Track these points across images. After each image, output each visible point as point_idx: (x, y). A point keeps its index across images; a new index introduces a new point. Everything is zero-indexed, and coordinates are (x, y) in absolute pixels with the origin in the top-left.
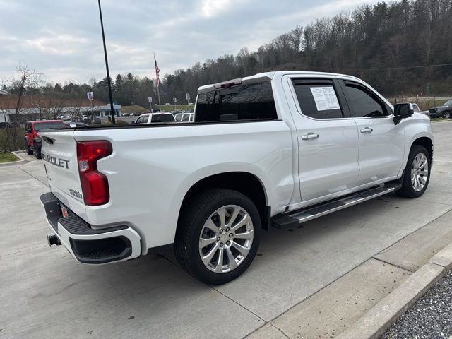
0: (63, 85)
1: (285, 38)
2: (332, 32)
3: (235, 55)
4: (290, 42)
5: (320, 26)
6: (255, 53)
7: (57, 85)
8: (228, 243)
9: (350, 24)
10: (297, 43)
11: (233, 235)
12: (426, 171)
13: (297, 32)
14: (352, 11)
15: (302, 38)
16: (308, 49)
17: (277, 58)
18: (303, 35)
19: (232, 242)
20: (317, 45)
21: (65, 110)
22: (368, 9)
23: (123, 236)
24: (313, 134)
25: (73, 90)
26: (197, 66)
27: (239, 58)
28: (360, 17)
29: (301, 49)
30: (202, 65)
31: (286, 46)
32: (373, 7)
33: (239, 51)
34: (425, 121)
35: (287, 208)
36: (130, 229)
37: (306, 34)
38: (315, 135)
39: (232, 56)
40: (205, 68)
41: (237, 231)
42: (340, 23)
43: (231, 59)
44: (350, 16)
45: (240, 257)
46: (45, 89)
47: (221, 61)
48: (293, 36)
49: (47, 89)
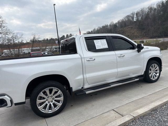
0: (49, 39)
1: (128, 16)
2: (148, 13)
3: (109, 24)
4: (130, 18)
5: (142, 11)
6: (116, 23)
7: (47, 39)
8: (52, 102)
9: (155, 9)
10: (133, 18)
11: (54, 98)
12: (158, 71)
13: (133, 14)
14: (156, 4)
15: (135, 16)
16: (137, 20)
17: (125, 24)
18: (135, 15)
19: (54, 101)
20: (141, 18)
21: (47, 47)
22: (163, 2)
23: (3, 99)
24: (92, 58)
25: (52, 40)
26: (95, 29)
27: (110, 25)
28: (159, 6)
29: (135, 20)
30: (96, 29)
31: (129, 20)
32: (165, 1)
33: (110, 23)
34: (157, 50)
35: (82, 88)
36: (6, 96)
37: (137, 14)
38: (93, 59)
39: (107, 25)
40: (98, 30)
41: (56, 97)
42: (151, 9)
43: (107, 26)
44: (155, 6)
45: (57, 107)
46: (43, 40)
47: (103, 27)
48: (131, 15)
49: (44, 40)
